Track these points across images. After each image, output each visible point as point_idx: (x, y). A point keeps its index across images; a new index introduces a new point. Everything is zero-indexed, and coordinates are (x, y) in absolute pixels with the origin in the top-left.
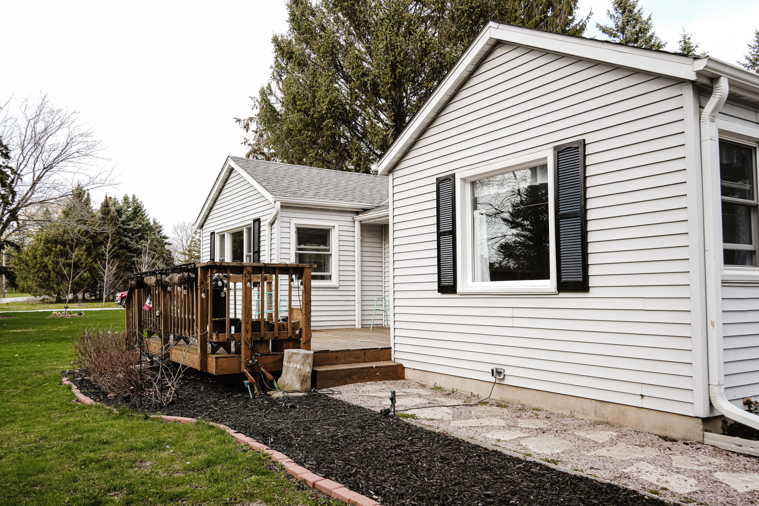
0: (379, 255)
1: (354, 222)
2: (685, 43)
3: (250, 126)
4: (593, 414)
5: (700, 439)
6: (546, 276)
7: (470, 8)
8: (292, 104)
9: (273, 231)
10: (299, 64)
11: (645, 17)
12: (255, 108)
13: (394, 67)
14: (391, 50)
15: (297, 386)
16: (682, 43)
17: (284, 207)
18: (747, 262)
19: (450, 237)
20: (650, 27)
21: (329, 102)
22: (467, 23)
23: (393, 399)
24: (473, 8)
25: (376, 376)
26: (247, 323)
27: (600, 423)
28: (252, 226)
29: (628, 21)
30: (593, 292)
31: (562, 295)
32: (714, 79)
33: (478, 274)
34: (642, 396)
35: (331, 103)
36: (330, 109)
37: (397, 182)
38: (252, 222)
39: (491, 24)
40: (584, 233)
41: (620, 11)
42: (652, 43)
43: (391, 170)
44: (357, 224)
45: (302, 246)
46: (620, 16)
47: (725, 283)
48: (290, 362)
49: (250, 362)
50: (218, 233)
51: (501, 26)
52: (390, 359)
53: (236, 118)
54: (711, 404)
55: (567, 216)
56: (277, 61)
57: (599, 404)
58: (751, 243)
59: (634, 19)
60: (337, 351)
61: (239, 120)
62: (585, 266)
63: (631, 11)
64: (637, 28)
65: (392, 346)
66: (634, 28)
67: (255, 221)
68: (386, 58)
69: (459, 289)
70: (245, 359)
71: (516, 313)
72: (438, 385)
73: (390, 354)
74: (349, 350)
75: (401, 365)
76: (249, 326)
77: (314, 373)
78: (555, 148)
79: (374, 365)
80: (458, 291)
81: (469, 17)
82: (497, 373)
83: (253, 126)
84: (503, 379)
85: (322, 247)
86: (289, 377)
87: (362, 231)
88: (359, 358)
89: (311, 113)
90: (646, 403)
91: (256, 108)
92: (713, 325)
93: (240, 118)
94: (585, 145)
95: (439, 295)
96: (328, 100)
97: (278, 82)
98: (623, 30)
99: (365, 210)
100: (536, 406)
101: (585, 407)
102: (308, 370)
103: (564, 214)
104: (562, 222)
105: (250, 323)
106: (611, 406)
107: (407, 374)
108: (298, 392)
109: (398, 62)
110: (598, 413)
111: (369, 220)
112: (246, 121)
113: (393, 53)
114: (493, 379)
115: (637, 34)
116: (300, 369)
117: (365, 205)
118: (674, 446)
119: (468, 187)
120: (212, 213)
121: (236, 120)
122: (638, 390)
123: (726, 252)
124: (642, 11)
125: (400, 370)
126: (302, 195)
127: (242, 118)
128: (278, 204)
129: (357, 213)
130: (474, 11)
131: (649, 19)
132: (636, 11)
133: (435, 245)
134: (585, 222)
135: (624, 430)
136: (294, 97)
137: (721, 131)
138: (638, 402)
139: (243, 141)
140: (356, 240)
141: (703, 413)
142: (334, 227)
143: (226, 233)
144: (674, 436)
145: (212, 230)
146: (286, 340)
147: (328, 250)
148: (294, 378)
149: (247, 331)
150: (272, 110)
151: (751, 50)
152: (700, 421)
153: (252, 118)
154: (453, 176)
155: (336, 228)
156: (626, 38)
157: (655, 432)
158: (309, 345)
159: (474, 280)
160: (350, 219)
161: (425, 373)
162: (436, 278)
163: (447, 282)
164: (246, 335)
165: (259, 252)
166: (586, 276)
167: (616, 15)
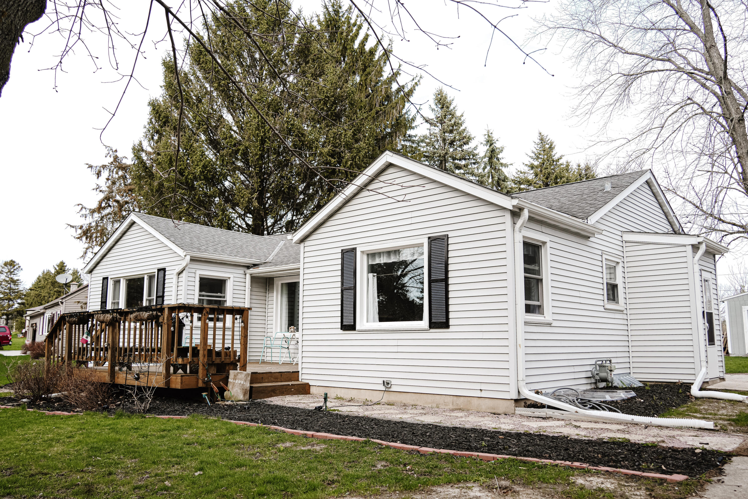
0: (263, 302)
1: (246, 274)
2: (489, 136)
3: (102, 173)
4: (451, 405)
5: (513, 412)
6: (421, 319)
7: (326, 97)
8: (168, 164)
9: (180, 279)
10: (175, 128)
11: (458, 114)
12: (108, 156)
13: (263, 142)
14: (262, 127)
15: (241, 397)
16: (486, 136)
17: (193, 260)
18: (537, 311)
19: (352, 292)
20: (463, 122)
21: (203, 166)
22: (323, 109)
23: (326, 399)
24: (328, 97)
25: (291, 391)
26: (204, 350)
27: (456, 409)
28: (156, 274)
29: (445, 115)
30: (452, 329)
31: (432, 330)
32: (521, 209)
33: (371, 317)
34: (481, 390)
35: (205, 167)
36: (204, 172)
37: (307, 249)
38: (156, 271)
39: (387, 152)
40: (447, 292)
41: (440, 106)
42: (464, 135)
43: (303, 240)
44: (248, 277)
45: (203, 293)
46: (439, 110)
47: (527, 323)
48: (235, 379)
49: (206, 379)
50: (111, 279)
51: (394, 155)
52: (298, 380)
53: (87, 164)
54: (519, 392)
55: (437, 281)
56: (151, 122)
57: (455, 398)
58: (539, 301)
59: (450, 114)
60: (263, 373)
61: (91, 167)
62: (447, 312)
63: (448, 107)
64: (453, 122)
65: (300, 370)
66: (450, 121)
67: (159, 270)
68: (257, 134)
69: (358, 327)
70: (202, 377)
71: (401, 342)
72: (339, 396)
73: (298, 376)
74: (271, 373)
75: (308, 384)
76: (206, 352)
77: (251, 387)
78: (429, 238)
79: (290, 383)
80: (357, 329)
81: (325, 104)
82: (386, 384)
83: (105, 174)
84: (390, 387)
85: (219, 294)
86: (235, 390)
87: (252, 282)
88: (277, 378)
89: (186, 174)
90: (483, 394)
91: (110, 156)
92: (520, 346)
93: (92, 164)
94: (448, 238)
95: (341, 332)
96: (202, 163)
97: (149, 141)
98: (442, 122)
99: (255, 265)
100: (413, 403)
101: (446, 401)
102: (248, 385)
103: (434, 280)
104: (433, 285)
105: (206, 351)
106: (462, 398)
107: (312, 390)
108: (242, 401)
109: (267, 138)
110: (454, 403)
111: (259, 273)
112: (98, 168)
113: (263, 130)
114: (383, 388)
115: (453, 127)
116: (243, 384)
117: (254, 261)
118: (500, 416)
119: (365, 257)
120: (104, 260)
121: (88, 166)
122: (479, 387)
123: (526, 305)
124: (456, 108)
125: (307, 388)
126: (206, 251)
127: (94, 164)
128: (188, 258)
129: (248, 267)
130: (329, 99)
131: (462, 116)
132: (452, 107)
133: (339, 296)
134: (447, 285)
135: (471, 412)
136: (171, 159)
137: (524, 237)
138: (479, 394)
139: (95, 187)
140: (247, 290)
141: (515, 397)
142: (229, 278)
143: (122, 280)
144: (499, 412)
145: (105, 275)
146: (228, 364)
147: (224, 297)
148: (239, 391)
149: (204, 356)
150: (144, 166)
151: (536, 146)
152: (513, 401)
153: (105, 166)
154: (355, 249)
155: (232, 279)
156: (444, 129)
157: (488, 411)
158: (246, 368)
159: (367, 322)
160: (242, 272)
161: (328, 388)
162: (339, 320)
163: (348, 321)
164: (203, 360)
165: (163, 297)
166: (448, 319)
167: (436, 109)
